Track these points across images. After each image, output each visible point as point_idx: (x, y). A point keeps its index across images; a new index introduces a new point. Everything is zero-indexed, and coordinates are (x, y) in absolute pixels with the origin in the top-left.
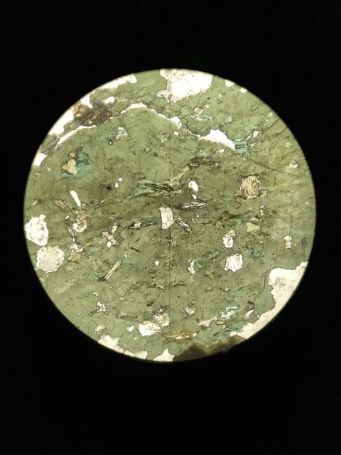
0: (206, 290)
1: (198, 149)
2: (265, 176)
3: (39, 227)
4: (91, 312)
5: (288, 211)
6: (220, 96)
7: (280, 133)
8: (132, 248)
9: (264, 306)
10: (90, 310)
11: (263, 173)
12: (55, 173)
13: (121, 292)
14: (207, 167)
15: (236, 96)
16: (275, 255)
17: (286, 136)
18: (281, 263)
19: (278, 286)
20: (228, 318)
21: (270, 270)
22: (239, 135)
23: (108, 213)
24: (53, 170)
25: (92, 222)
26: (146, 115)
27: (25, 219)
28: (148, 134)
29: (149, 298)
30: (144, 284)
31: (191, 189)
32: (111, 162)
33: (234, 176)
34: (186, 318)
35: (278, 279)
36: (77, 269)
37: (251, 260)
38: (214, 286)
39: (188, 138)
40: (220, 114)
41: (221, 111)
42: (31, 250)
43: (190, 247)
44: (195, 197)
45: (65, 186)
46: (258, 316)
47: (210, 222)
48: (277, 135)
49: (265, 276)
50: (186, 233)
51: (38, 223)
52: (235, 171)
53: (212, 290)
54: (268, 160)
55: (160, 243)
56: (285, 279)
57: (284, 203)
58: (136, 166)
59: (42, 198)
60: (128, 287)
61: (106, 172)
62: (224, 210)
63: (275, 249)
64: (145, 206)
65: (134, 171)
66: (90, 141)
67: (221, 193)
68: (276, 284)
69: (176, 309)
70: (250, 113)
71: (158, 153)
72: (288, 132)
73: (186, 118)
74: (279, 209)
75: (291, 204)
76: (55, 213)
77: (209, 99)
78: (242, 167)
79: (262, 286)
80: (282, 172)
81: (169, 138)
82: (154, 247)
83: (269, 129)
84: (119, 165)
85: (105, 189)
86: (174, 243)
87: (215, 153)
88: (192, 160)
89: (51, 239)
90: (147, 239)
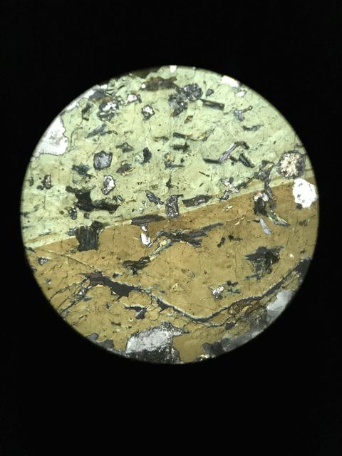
0: (132, 132)
1: (141, 277)
2: (71, 249)
3: (302, 198)
4: (250, 110)
5: (48, 213)
6: (118, 330)
7: (57, 293)
8: (209, 176)
9: (72, 116)
10: (250, 112)
11: (73, 252)
12: (286, 253)
13: (219, 131)
14: (132, 259)
15: (102, 331)
16: (61, 168)
17: (51, 290)
18: (56, 161)
19: (58, 137)
20: (109, 104)
21: (65, 153)
22: (98, 292)
23: (232, 213)
24: (288, 255)
25: (249, 202)
26: (193, 310)
27: (317, 206)
28: (191, 291)
29: (190, 124)
30: (195, 139)
31: (148, 236)
32: (229, 264)
33: (104, 249)
34: (152, 103)
35: (57, 143)
36: (264, 155)
37: (86, 164)
38: (124, 137)
39: (150, 288)
40: (119, 312)
41: (117, 315)
42: (311, 174)
43: (149, 177)
44: (143, 228)
45: (276, 238)
46: (78, 105)
47: (127, 203)
48: (60, 291)
49: (71, 147)
50: (152, 191)
51: (303, 201)
52: (103, 255)
53: (125, 133)
54: (69, 266)
55: (179, 181)
56: (51, 144)
57: (52, 221)
58: (204, 259)
59: (299, 227)
60: (212, 136)
61: (233, 254)
62: (114, 215)
63: (61, 174)
64: (194, 219)
65: (206, 255)
66: (250, 284)
67: (117, 232)
68: (61, 139)
69: (163, 113)
70: (87, 313)
71: (181, 273)
72: (48, 294)
73: (153, 308)
74: (56, 216)
75: (45, 221)
76: (286, 212)
77: (130, 327)
78: (95, 258)
79: (74, 137)
80: (55, 254)
81: (170, 287)
82: (186, 178)
83: (68, 298)
84: (220, 260)
85: (235, 236)
86: (165, 181)
87: (124, 273)
88: (146, 266)
89: (291, 186)
90: (193, 186)
